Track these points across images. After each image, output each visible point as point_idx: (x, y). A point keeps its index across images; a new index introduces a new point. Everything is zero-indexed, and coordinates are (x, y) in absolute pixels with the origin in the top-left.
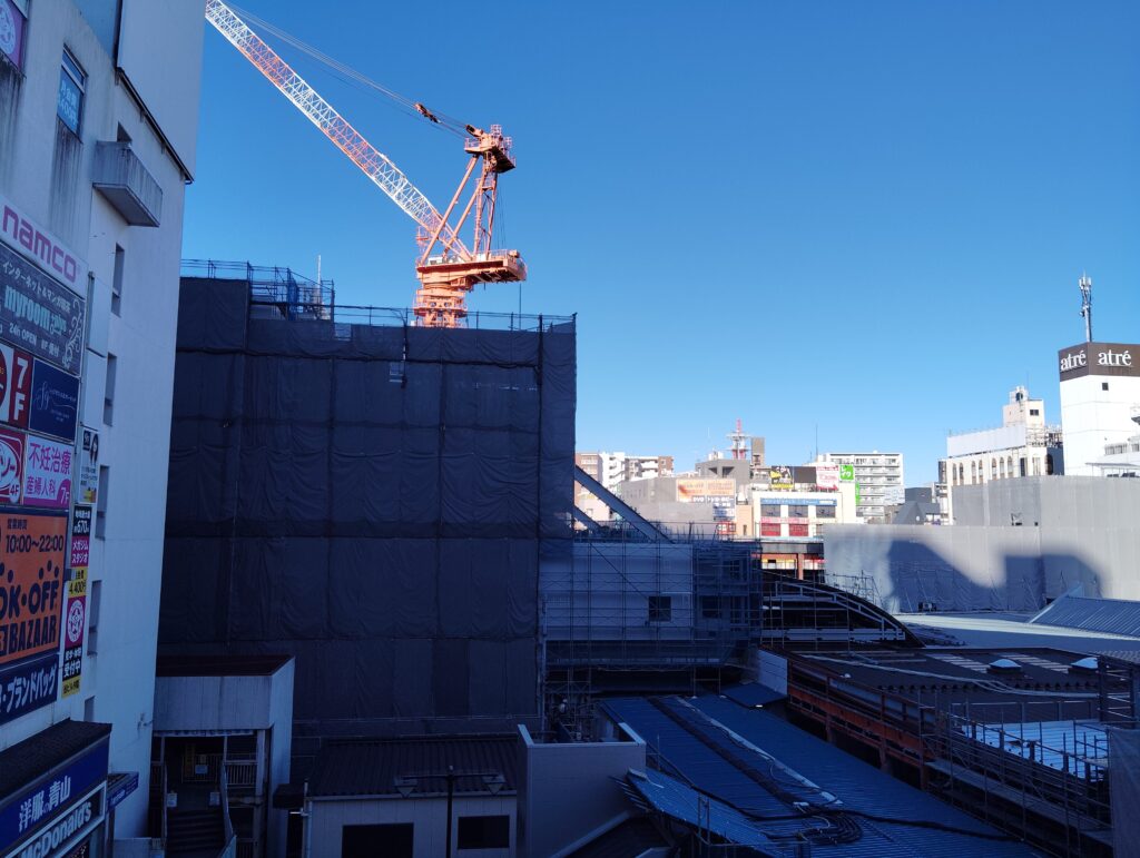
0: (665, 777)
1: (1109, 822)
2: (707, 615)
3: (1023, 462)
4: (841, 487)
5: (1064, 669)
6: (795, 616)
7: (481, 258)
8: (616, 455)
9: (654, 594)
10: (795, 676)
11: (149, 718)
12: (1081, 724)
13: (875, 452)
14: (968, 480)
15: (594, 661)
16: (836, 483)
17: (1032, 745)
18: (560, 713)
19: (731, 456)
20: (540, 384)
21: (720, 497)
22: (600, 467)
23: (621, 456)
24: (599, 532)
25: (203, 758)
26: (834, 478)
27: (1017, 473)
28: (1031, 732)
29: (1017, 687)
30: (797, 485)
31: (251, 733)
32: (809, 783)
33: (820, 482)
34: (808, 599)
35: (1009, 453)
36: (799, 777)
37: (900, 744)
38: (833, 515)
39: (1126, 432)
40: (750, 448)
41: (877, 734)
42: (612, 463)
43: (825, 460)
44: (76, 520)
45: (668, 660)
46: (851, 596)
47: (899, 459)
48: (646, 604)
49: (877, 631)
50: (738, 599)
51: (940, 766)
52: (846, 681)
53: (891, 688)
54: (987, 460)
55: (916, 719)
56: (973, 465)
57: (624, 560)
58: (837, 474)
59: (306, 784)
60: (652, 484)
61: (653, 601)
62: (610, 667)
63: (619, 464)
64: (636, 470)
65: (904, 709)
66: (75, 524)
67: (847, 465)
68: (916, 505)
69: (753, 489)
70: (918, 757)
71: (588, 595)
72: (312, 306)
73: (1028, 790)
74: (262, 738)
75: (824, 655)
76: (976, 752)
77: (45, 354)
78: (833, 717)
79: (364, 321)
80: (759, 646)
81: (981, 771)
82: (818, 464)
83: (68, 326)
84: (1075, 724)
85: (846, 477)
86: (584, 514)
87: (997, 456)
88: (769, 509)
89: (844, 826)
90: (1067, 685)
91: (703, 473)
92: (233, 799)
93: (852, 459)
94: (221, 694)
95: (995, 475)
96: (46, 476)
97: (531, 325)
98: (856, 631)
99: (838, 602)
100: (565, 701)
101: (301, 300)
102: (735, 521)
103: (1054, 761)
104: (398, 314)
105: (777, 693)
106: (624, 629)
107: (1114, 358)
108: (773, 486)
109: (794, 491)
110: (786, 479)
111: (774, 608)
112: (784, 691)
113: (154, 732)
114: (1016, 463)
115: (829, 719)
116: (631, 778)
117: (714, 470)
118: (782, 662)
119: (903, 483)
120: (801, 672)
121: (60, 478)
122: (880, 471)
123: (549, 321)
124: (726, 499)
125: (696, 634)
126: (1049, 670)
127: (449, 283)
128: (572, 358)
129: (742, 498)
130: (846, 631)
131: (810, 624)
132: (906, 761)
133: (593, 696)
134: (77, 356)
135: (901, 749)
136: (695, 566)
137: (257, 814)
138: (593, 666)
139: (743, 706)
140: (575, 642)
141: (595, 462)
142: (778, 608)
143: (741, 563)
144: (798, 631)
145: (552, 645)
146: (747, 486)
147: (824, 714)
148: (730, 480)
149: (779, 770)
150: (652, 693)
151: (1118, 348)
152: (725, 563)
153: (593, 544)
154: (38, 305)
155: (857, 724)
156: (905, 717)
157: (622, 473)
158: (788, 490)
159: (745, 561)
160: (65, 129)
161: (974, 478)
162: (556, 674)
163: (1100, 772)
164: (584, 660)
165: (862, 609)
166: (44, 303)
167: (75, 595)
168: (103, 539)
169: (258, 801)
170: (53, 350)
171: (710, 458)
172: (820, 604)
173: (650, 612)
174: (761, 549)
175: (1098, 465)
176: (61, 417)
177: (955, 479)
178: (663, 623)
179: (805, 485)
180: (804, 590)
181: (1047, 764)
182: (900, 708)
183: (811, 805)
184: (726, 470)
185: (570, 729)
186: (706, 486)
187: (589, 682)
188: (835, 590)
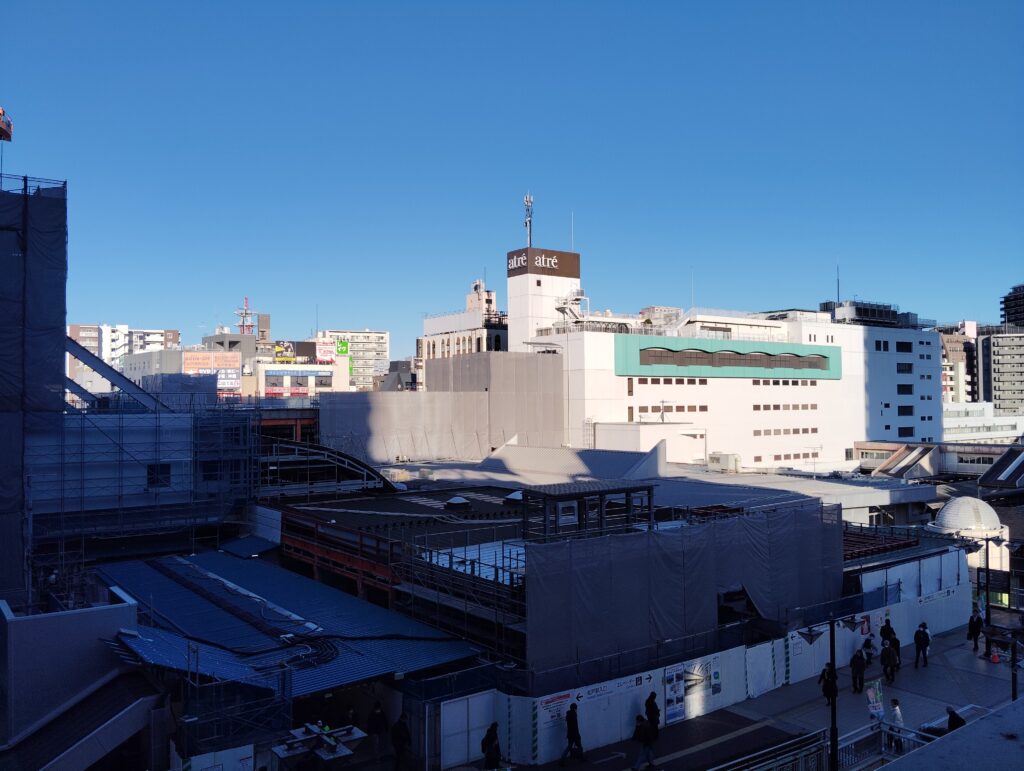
0: (157, 632)
1: (525, 616)
2: (207, 478)
3: (479, 341)
4: (338, 360)
5: (499, 501)
6: (292, 474)
8: (118, 327)
9: (153, 462)
10: (288, 526)
12: (507, 543)
13: (367, 330)
14: (439, 355)
15: (88, 530)
16: (334, 358)
17: (473, 563)
18: (51, 584)
19: (238, 331)
20: (24, 250)
21: (226, 369)
22: (100, 339)
23: (124, 329)
26: (331, 352)
27: (474, 350)
28: (472, 552)
29: (466, 518)
30: (299, 359)
32: (295, 617)
33: (319, 356)
34: (304, 458)
35: (469, 333)
36: (288, 613)
37: (374, 573)
38: (330, 385)
39: (552, 318)
40: (256, 324)
41: (355, 567)
43: (324, 336)
45: (167, 523)
46: (340, 454)
47: (387, 336)
48: (144, 472)
49: (360, 481)
50: (238, 462)
51: (404, 588)
52: (332, 526)
53: (369, 528)
54: (453, 338)
55: (387, 552)
56: (443, 343)
57: (120, 431)
58: (334, 349)
60: (155, 358)
61: (152, 468)
62: (106, 535)
63: (122, 337)
64: (141, 343)
65: (378, 545)
67: (343, 342)
68: (399, 375)
69: (258, 361)
70: (387, 583)
71: (81, 467)
73: (470, 598)
75: (315, 506)
76: (432, 573)
78: (320, 558)
80: (257, 504)
81: (434, 588)
82: (319, 339)
84: (503, 543)
85: (342, 351)
86: (79, 386)
87: (461, 336)
88: (273, 380)
89: (323, 648)
90: (502, 513)
91: (209, 347)
93: (348, 336)
95: (459, 351)
97: (14, 187)
98: (342, 483)
99: (328, 460)
100: (56, 571)
102: (240, 391)
103: (487, 574)
105: (272, 543)
106: (120, 497)
107: (546, 261)
108: (277, 359)
109: (296, 363)
110: (289, 353)
111: (272, 468)
112: (278, 540)
114: (474, 341)
115: (316, 560)
116: (123, 639)
117: (222, 344)
118: (277, 515)
119: (389, 357)
120: (295, 523)
122: (370, 346)
123: (36, 184)
124: (232, 371)
125: (196, 497)
126: (490, 503)
128: (64, 226)
129: (247, 370)
130: (334, 483)
131: (303, 479)
132: (378, 586)
133: (86, 564)
135: (374, 578)
136: (195, 434)
138: (88, 535)
139: (241, 557)
140: (67, 513)
141: (95, 334)
142: (275, 468)
143: (241, 429)
144: (294, 486)
145: (38, 519)
146: (253, 359)
147: (312, 556)
148: (236, 355)
149: (270, 609)
150: (149, 555)
151: (549, 254)
152: (226, 430)
153: (88, 416)
155: (340, 562)
156: (378, 550)
157: (125, 345)
158: (288, 362)
159: (245, 427)
161: (443, 353)
162: (45, 547)
163: (521, 578)
164: (78, 530)
165: (349, 464)
171: (217, 333)
172: (312, 462)
173: (149, 479)
174: (260, 415)
175: (530, 343)
177: (429, 353)
178: (162, 489)
179: (305, 358)
180: (299, 450)
181: (483, 576)
182: (373, 543)
183: (296, 635)
184: (233, 344)
185: (61, 598)
186: (212, 359)
187: (82, 551)
188: (326, 449)
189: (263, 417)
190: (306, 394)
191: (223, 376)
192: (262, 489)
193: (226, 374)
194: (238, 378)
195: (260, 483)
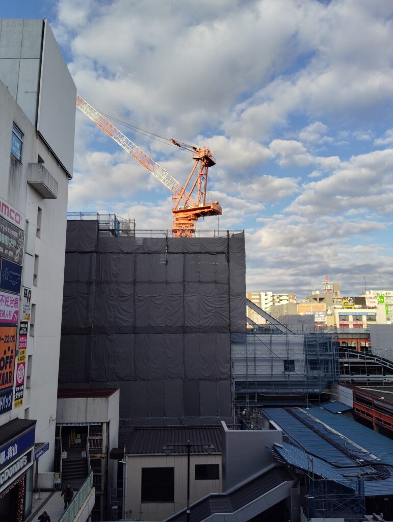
0: (292, 447)
2: (312, 368)
4: (379, 306)
6: (356, 369)
7: (201, 206)
8: (268, 293)
9: (286, 359)
10: (357, 398)
11: (54, 417)
15: (259, 391)
16: (376, 305)
18: (243, 416)
19: (325, 292)
20: (228, 261)
21: (319, 312)
22: (260, 299)
23: (270, 294)
24: (259, 330)
25: (79, 435)
26: (374, 302)
30: (357, 306)
31: (100, 424)
32: (364, 450)
33: (368, 304)
34: (362, 361)
36: (359, 447)
38: (375, 320)
40: (332, 288)
42: (266, 297)
43: (370, 293)
44: (21, 329)
45: (294, 391)
46: (383, 359)
48: (282, 364)
50: (327, 361)
52: (382, 401)
57: (271, 343)
58: (376, 300)
59: (125, 448)
60: (285, 307)
61: (286, 362)
62: (266, 393)
63: (269, 298)
64: (278, 300)
66: (21, 330)
69: (335, 308)
71: (255, 360)
72: (126, 230)
74: (105, 426)
75: (371, 388)
77: (7, 255)
78: (377, 418)
79: (149, 236)
80: (339, 384)
82: (367, 295)
83: (17, 243)
86: (252, 321)
88: (343, 318)
89: (380, 471)
91: (310, 301)
92: (92, 455)
93: (384, 292)
94: (86, 406)
96: (7, 309)
97: (224, 235)
98: (386, 376)
99: (377, 362)
100: (245, 410)
101: (121, 228)
102: (326, 323)
104: (163, 232)
105: (348, 407)
106: (272, 375)
108: (344, 306)
109: (355, 308)
110: (350, 303)
111: (345, 365)
112: (351, 405)
113: (56, 424)
115: (374, 419)
116: (277, 448)
117: (316, 299)
118: (350, 391)
120: (360, 396)
121: (13, 310)
123: (232, 233)
124: (322, 313)
125: (308, 378)
127: (187, 217)
128: (244, 250)
129: (329, 312)
130: (382, 376)
131: (363, 372)
133: (259, 407)
134: (21, 256)
136: (305, 346)
137: (103, 462)
138: (258, 393)
139: (333, 413)
140: (249, 382)
141: (258, 297)
142: (347, 365)
143: (328, 343)
144: (359, 376)
145: (238, 383)
146: (332, 307)
147: (372, 417)
148: (323, 304)
149: (349, 444)
150: (287, 406)
152: (320, 344)
153: (257, 335)
154: (3, 235)
155: (388, 422)
157: (271, 301)
158: (351, 308)
159: (330, 342)
160: (15, 158)
162: (240, 397)
164: (254, 390)
165: (390, 366)
166: (6, 233)
167: (21, 362)
168: (33, 336)
169: (103, 456)
170: (10, 254)
171: (313, 294)
172: (368, 363)
173: (285, 367)
174: (338, 336)
176: (14, 283)
178: (291, 373)
179: (360, 306)
180: (360, 356)
183: (365, 461)
184: (321, 299)
185: (248, 423)
186: (312, 307)
187: (256, 401)
188: (375, 356)
189: (339, 337)
190: (362, 325)
191: (317, 316)
192: (341, 376)
193: (319, 315)
194: (325, 316)
195: (340, 373)
